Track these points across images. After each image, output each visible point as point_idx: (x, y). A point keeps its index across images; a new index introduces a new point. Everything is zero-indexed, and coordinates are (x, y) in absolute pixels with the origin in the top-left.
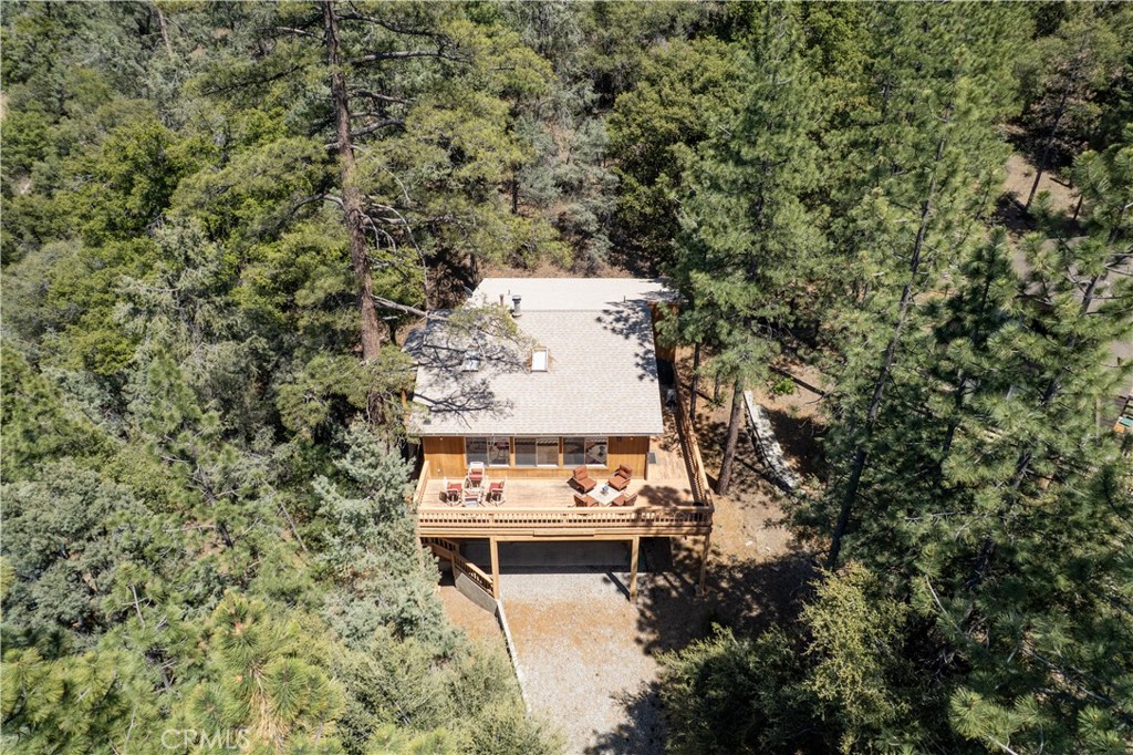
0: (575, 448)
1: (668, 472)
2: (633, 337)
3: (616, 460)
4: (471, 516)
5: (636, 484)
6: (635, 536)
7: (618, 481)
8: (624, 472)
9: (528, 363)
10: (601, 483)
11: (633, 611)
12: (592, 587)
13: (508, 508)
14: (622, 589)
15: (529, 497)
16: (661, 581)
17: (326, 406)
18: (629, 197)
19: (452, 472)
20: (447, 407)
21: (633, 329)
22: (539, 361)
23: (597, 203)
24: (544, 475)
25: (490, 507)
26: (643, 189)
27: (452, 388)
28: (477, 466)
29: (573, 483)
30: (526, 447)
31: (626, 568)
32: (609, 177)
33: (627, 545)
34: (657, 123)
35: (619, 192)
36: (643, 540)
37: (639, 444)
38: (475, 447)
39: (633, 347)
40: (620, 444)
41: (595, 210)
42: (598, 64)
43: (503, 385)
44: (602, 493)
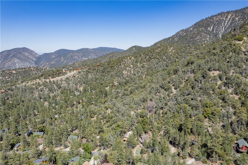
20: (125, 136)
43: (127, 136)
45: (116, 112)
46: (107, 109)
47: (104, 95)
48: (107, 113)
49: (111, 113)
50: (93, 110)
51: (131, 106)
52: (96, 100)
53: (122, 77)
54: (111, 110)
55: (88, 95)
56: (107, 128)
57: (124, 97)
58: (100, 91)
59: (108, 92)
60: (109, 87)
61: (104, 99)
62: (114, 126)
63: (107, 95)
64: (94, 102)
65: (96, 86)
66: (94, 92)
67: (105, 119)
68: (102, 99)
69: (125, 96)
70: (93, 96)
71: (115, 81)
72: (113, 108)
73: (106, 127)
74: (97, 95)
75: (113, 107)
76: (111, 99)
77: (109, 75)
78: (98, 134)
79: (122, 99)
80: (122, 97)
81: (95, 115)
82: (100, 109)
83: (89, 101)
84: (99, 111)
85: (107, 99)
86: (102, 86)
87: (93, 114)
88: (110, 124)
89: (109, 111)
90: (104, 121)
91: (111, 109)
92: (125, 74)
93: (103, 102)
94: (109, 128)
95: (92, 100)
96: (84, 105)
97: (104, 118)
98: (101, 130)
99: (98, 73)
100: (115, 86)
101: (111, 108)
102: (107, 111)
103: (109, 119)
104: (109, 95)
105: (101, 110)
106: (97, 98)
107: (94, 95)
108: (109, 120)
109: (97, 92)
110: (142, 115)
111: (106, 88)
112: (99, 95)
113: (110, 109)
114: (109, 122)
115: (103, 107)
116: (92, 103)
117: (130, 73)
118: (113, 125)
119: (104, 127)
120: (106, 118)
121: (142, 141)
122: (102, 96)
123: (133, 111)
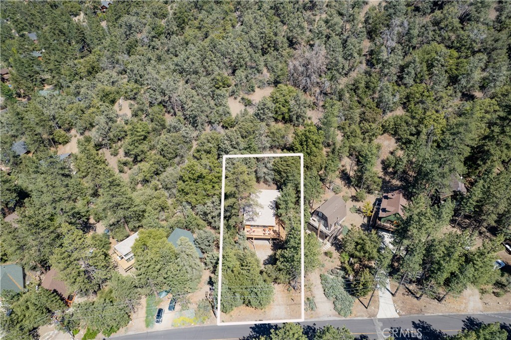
4: (252, 235)
5: (272, 230)
6: (271, 237)
7: (269, 230)
10: (267, 230)
11: (271, 245)
12: (266, 242)
13: (255, 233)
14: (269, 243)
15: (258, 232)
19: (248, 228)
20: (248, 220)
21: (273, 208)
23: (271, 176)
27: (249, 217)
29: (264, 230)
30: (258, 226)
31: (270, 241)
38: (251, 226)
40: (270, 226)
41: (270, 178)
44: (267, 232)
45: (156, 107)
46: (113, 102)
47: (77, 42)
48: (117, 116)
49: (135, 115)
50: (53, 113)
51: (218, 77)
52: (51, 66)
54: (132, 102)
55: (14, 49)
57: (159, 43)
58: (57, 32)
59: (87, 32)
60: (82, 15)
61: (82, 60)
62: (171, 175)
63: (88, 41)
64: (47, 76)
65: (34, 15)
66: (36, 38)
67: (120, 144)
68: (76, 62)
69: (163, 37)
70: (36, 54)
72: (136, 94)
74: (49, 47)
75: (139, 91)
76: (112, 56)
79: (157, 52)
80: (153, 44)
81: (68, 130)
82: (83, 105)
83: (26, 75)
84: (83, 112)
85: (91, 56)
86: (57, 12)
87: (60, 127)
88: (154, 169)
89: (124, 109)
90: (117, 154)
91: (131, 99)
93: (83, 71)
95: (36, 68)
96: (9, 90)
100: (103, 7)
101: (131, 95)
102: (116, 107)
103: (141, 148)
104: (96, 41)
105: (89, 107)
106: (52, 58)
107: (39, 47)
108: (142, 151)
109: (47, 34)
110: (285, 109)
111: (76, 19)
112: (59, 48)
113: (126, 98)
114: (143, 156)
115: (94, 96)
116: (44, 80)
120: (120, 140)
121: (329, 226)
122: (71, 49)
123: (235, 98)
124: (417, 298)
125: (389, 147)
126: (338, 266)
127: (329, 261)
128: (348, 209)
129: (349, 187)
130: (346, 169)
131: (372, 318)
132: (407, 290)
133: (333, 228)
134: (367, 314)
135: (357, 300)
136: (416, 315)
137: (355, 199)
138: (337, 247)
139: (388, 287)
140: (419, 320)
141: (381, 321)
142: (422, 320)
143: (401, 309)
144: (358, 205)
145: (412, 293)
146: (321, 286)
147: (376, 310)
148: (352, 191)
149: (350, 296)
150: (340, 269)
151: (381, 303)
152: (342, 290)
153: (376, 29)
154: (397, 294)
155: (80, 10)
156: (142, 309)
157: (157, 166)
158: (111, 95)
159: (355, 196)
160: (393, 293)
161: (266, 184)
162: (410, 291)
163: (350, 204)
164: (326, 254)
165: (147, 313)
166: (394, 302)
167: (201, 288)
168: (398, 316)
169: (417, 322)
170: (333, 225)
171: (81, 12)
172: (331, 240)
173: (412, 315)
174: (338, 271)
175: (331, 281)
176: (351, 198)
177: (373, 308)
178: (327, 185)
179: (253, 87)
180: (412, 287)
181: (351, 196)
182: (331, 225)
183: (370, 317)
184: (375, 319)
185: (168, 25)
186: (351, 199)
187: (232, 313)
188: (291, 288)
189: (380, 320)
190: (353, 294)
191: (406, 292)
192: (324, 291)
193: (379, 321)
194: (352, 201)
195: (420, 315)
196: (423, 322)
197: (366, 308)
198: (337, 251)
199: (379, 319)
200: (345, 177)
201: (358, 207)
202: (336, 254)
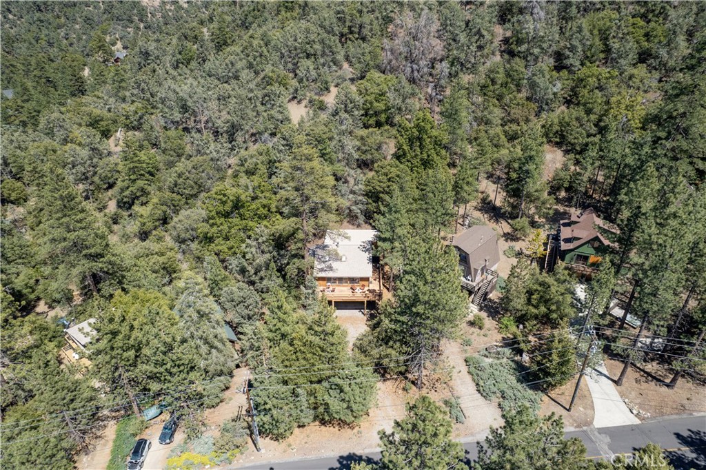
0: (352, 280)
1: (375, 286)
2: (367, 253)
3: (362, 283)
4: (330, 295)
5: (366, 289)
6: (365, 300)
7: (362, 288)
8: (363, 286)
9: (341, 259)
10: (358, 288)
11: (365, 318)
12: (356, 313)
13: (336, 293)
14: (363, 313)
15: (341, 291)
16: (372, 312)
17: (297, 271)
18: (370, 206)
19: (323, 285)
20: (322, 270)
21: (367, 250)
22: (344, 259)
23: (360, 207)
24: (344, 286)
25: (333, 293)
26: (374, 204)
27: (323, 265)
28: (329, 284)
29: (351, 288)
30: (340, 280)
31: (364, 309)
32: (364, 200)
33: (363, 303)
34: (378, 188)
35: (367, 204)
36: (367, 301)
37: (367, 279)
38: (328, 279)
39: (367, 255)
40: (363, 279)
41: (360, 209)
42: (362, 157)
43: (335, 265)
44: (358, 291)
45: (172, 133)
51: (271, 74)
53: (142, 25)
54: (136, 133)
56: (137, 246)
60: (87, 70)
62: (188, 217)
67: (110, 192)
69: (193, 63)
71: (114, 44)
73: (126, 238)
77: (75, 21)
78: (78, 300)
88: (159, 213)
90: (105, 207)
91: (134, 128)
92: (152, 9)
94: (160, 239)
97: (99, 188)
98: (98, 265)
99: (11, 16)
100: (117, 60)
102: (111, 141)
103: (140, 183)
108: (142, 190)
110: (380, 106)
113: (128, 128)
114: (144, 199)
117: (173, 8)
118: (183, 213)
119: (113, 239)
120: (111, 186)
121: (473, 273)
122: (59, 95)
123: (299, 102)
124: (668, 386)
125: (554, 162)
126: (496, 341)
127: (478, 335)
128: (501, 253)
129: (497, 221)
130: (488, 196)
131: (585, 428)
132: (642, 373)
133: (478, 278)
134: (571, 421)
135: (545, 398)
136: (675, 417)
137: (509, 237)
138: (490, 312)
139: (604, 370)
140: (690, 430)
141: (605, 433)
142: (695, 429)
143: (640, 408)
144: (518, 246)
145: (654, 378)
146: (468, 378)
147: (589, 412)
148: (505, 227)
149: (531, 392)
150: (502, 347)
151: (595, 400)
152: (512, 380)
153: (511, 6)
154: (624, 380)
155: (85, 65)
156: (104, 445)
157: (164, 208)
158: (102, 123)
159: (508, 234)
160: (616, 379)
161: (353, 224)
162: (649, 374)
163: (504, 245)
164: (472, 324)
165: (113, 452)
166: (622, 395)
167: (231, 399)
168: (637, 421)
169: (686, 434)
170: (479, 272)
171: (86, 68)
172: (477, 301)
173: (666, 417)
174: (499, 349)
175: (487, 367)
176: (502, 236)
177: (582, 409)
178: (459, 221)
179: (326, 83)
180: (652, 367)
181: (502, 234)
182: (476, 270)
183: (578, 426)
184: (591, 430)
185: (201, 47)
186: (504, 238)
187: (291, 439)
188: (409, 385)
189: (602, 431)
190: (535, 388)
191: (643, 376)
192: (477, 384)
193: (600, 433)
194: (506, 240)
195: (685, 416)
196: (698, 433)
197: (568, 410)
198: (491, 318)
199: (599, 429)
200: (489, 208)
201: (517, 248)
202: (489, 323)
